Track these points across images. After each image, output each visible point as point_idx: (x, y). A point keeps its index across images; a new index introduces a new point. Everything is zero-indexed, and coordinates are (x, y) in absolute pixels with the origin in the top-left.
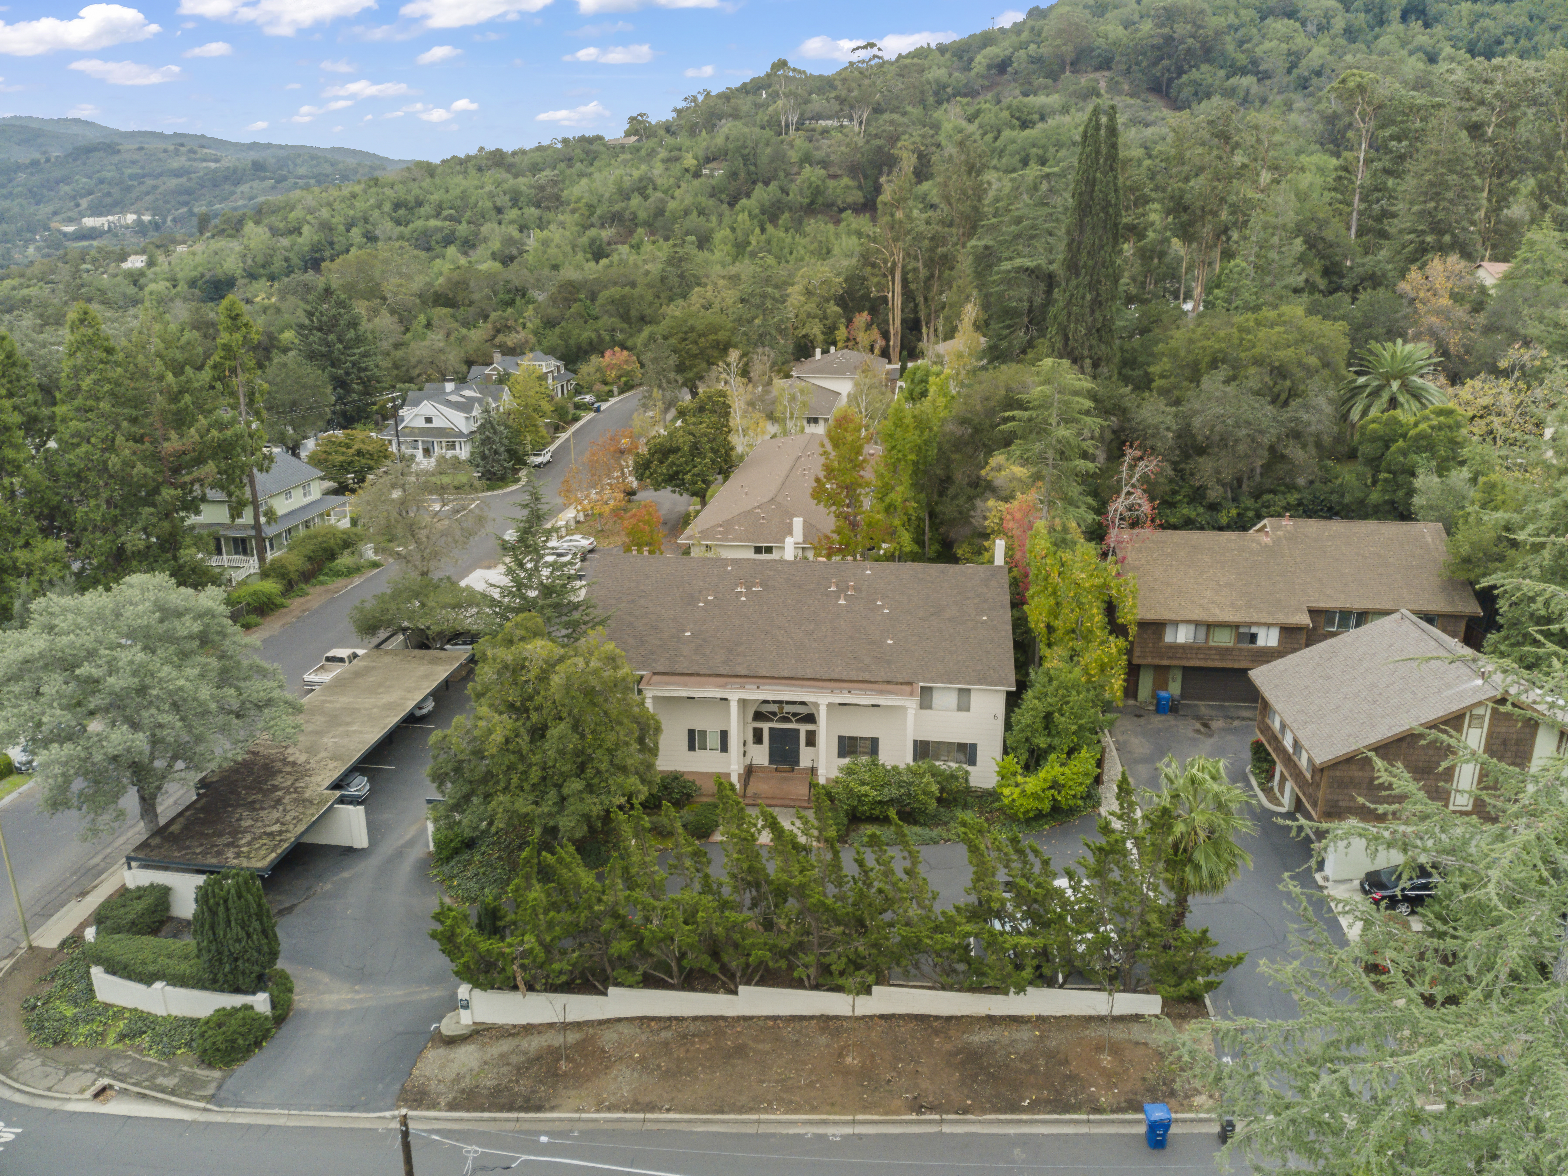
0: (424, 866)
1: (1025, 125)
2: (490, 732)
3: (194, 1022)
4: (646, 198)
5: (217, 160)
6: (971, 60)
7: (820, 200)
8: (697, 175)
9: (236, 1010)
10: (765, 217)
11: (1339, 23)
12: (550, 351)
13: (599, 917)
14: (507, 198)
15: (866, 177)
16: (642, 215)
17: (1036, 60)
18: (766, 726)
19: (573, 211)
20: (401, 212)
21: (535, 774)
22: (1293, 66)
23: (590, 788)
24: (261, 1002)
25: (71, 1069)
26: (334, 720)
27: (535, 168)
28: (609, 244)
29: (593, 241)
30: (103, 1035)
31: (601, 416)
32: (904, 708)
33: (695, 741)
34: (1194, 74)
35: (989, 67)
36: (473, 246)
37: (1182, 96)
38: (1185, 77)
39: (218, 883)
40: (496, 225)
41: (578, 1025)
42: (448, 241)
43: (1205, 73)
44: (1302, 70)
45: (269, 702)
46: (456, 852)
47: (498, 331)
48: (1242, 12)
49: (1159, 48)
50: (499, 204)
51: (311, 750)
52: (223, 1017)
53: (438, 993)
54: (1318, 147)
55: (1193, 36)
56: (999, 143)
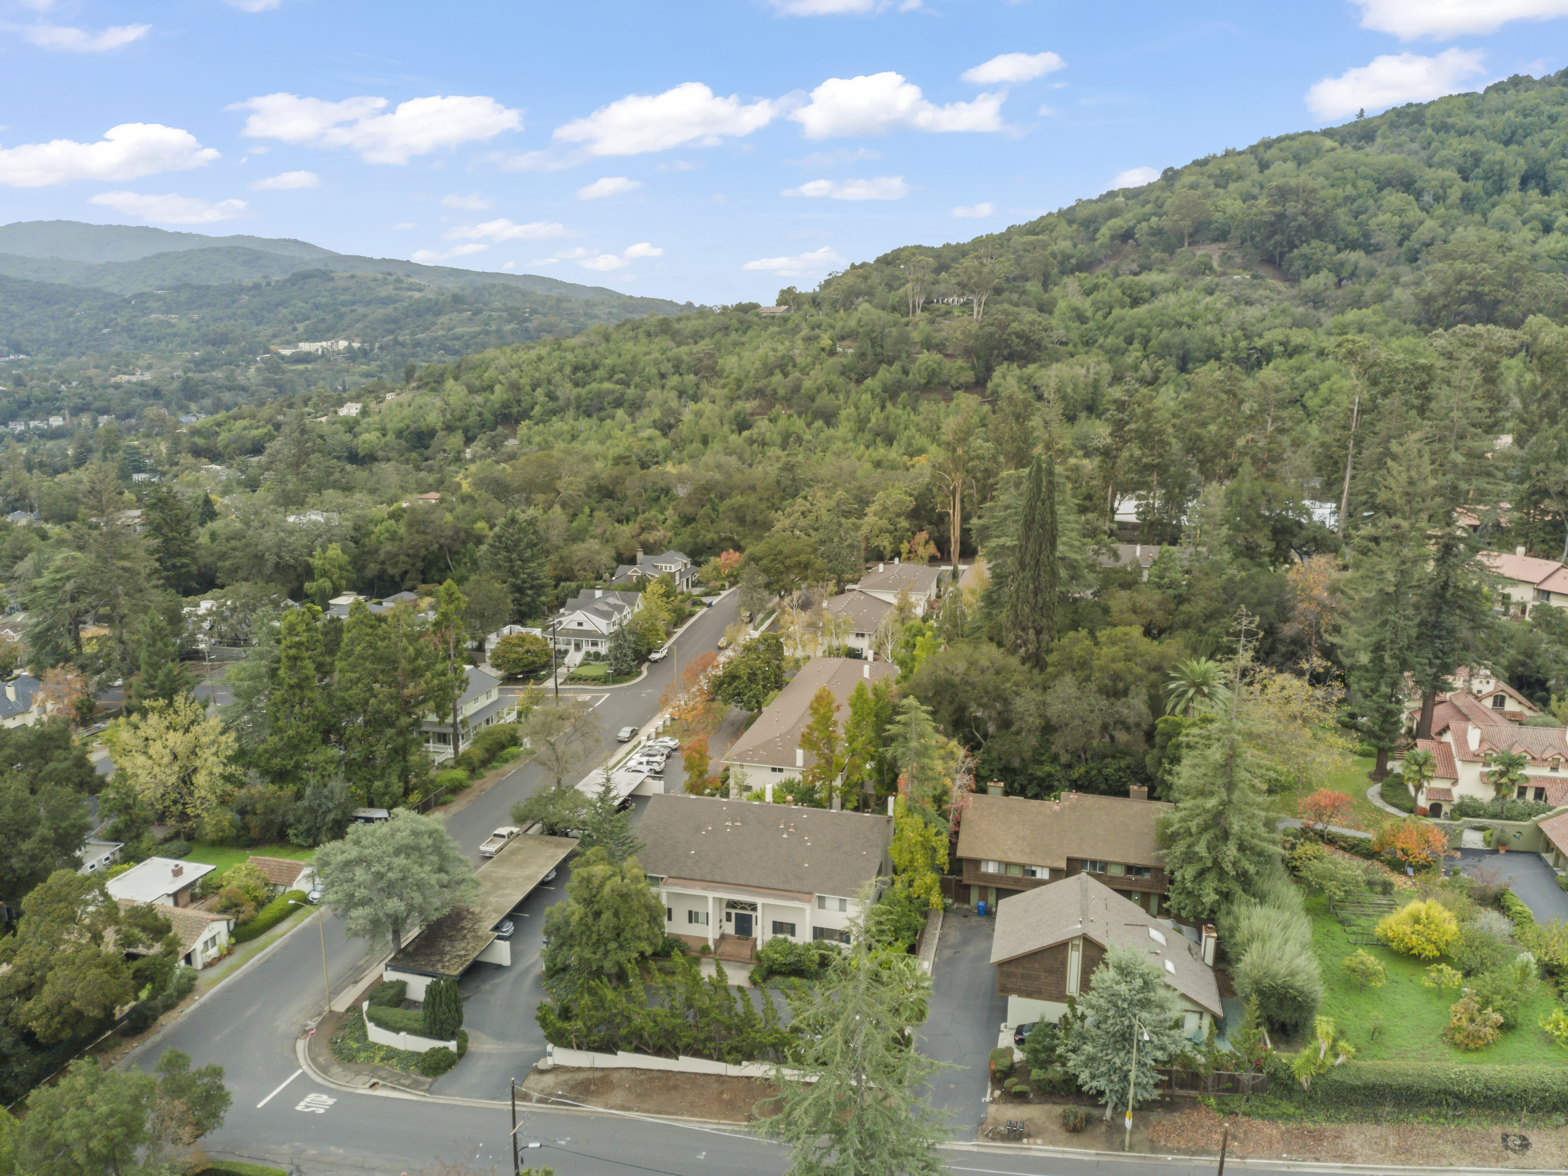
0: (539, 979)
1: (1136, 302)
2: (573, 913)
3: (419, 1054)
4: (786, 375)
5: (420, 290)
6: (1096, 230)
7: (936, 381)
8: (832, 353)
9: (440, 1049)
10: (887, 395)
11: (1455, 195)
12: (681, 549)
13: (615, 1015)
14: (670, 365)
15: (978, 358)
16: (781, 392)
17: (1158, 232)
18: (733, 912)
19: (724, 386)
20: (580, 374)
21: (594, 937)
22: (1406, 238)
23: (621, 947)
24: (452, 1045)
25: (358, 1073)
26: (497, 885)
27: (697, 336)
28: (752, 414)
29: (738, 414)
30: (373, 1058)
31: (712, 611)
32: (803, 910)
33: (692, 917)
34: (1305, 249)
35: (1113, 238)
36: (639, 408)
37: (1293, 269)
38: (1296, 251)
39: (438, 983)
40: (659, 391)
41: (603, 1069)
42: (618, 403)
43: (1315, 247)
44: (1413, 243)
45: (463, 880)
46: (557, 972)
47: (643, 529)
48: (1360, 183)
49: (1272, 224)
50: (663, 371)
51: (483, 905)
52: (434, 1052)
53: (538, 1048)
54: (1414, 327)
55: (1304, 214)
56: (1110, 320)
